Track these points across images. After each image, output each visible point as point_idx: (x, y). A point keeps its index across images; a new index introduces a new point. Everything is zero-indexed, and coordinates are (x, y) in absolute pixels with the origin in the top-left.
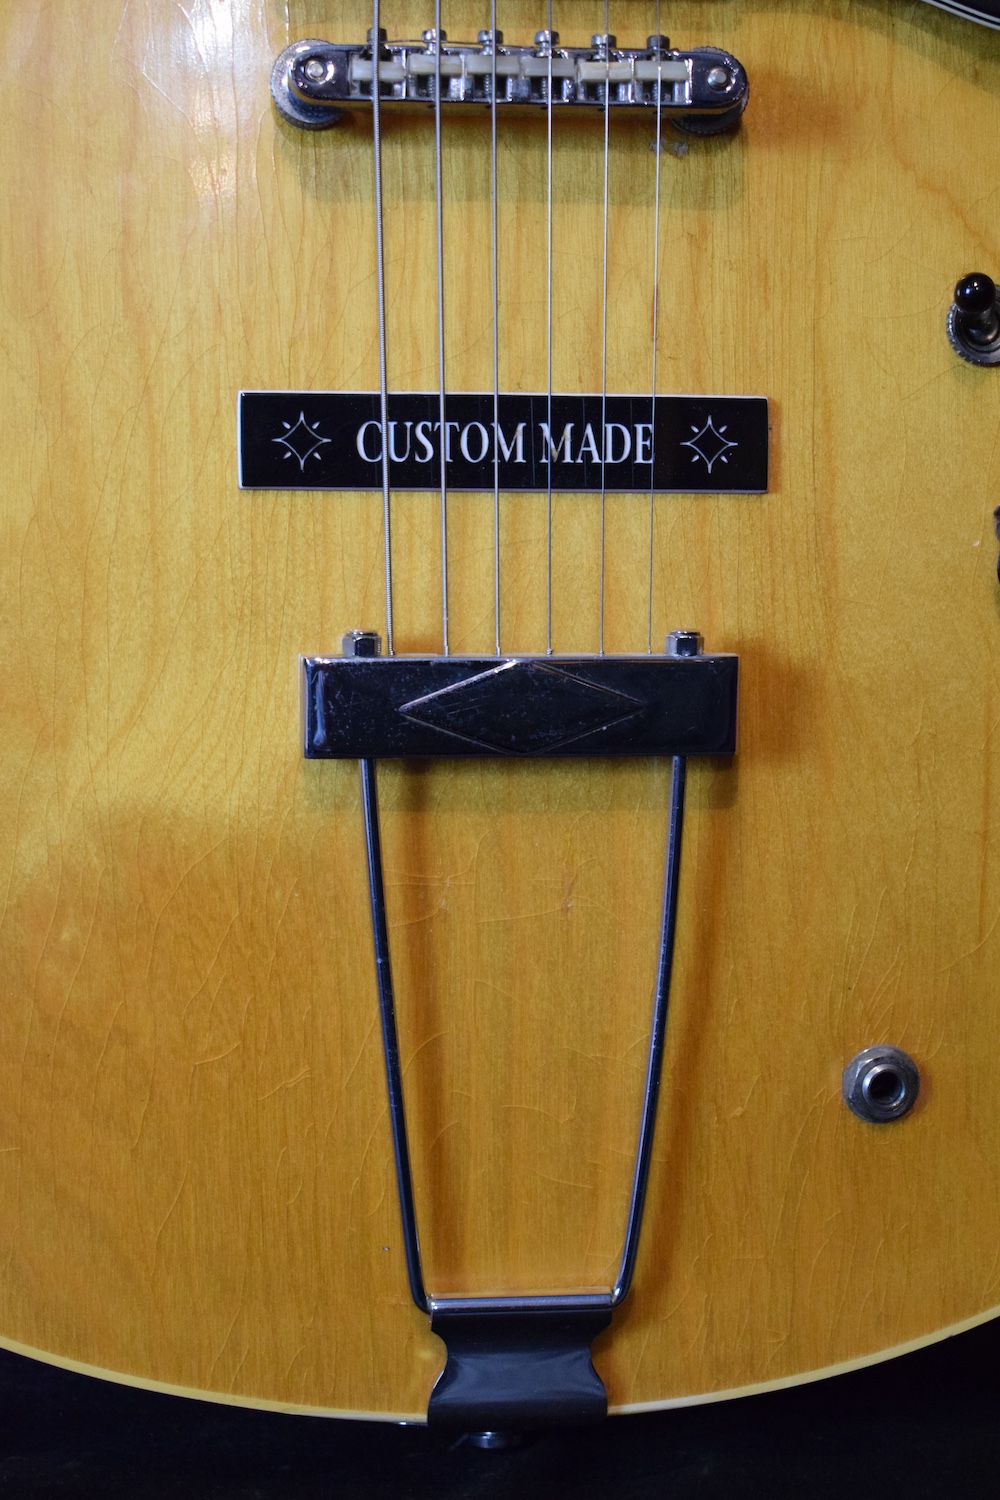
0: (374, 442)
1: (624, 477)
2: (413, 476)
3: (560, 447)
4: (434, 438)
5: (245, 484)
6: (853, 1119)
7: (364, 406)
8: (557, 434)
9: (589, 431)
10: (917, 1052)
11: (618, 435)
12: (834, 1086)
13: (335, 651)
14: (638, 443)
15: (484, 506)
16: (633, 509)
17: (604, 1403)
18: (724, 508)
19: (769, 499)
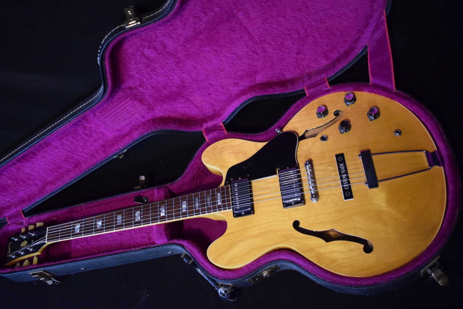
0: (346, 187)
1: (345, 165)
2: (349, 182)
3: (343, 171)
4: (345, 182)
5: (353, 198)
6: (402, 135)
7: (343, 187)
8: (342, 172)
9: (341, 169)
10: (394, 130)
11: (341, 167)
12: (399, 137)
13: (367, 187)
14: (341, 165)
15: (350, 176)
16: (347, 163)
17: (436, 150)
18: (346, 157)
19: (344, 153)
